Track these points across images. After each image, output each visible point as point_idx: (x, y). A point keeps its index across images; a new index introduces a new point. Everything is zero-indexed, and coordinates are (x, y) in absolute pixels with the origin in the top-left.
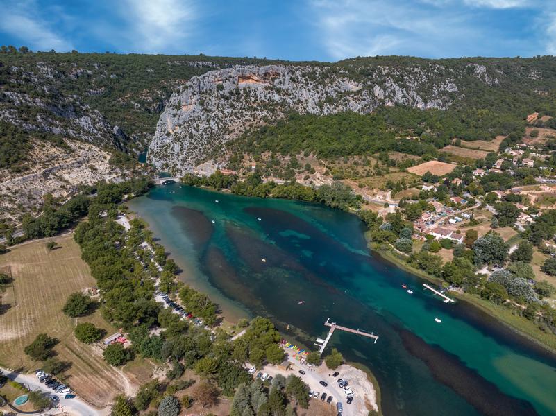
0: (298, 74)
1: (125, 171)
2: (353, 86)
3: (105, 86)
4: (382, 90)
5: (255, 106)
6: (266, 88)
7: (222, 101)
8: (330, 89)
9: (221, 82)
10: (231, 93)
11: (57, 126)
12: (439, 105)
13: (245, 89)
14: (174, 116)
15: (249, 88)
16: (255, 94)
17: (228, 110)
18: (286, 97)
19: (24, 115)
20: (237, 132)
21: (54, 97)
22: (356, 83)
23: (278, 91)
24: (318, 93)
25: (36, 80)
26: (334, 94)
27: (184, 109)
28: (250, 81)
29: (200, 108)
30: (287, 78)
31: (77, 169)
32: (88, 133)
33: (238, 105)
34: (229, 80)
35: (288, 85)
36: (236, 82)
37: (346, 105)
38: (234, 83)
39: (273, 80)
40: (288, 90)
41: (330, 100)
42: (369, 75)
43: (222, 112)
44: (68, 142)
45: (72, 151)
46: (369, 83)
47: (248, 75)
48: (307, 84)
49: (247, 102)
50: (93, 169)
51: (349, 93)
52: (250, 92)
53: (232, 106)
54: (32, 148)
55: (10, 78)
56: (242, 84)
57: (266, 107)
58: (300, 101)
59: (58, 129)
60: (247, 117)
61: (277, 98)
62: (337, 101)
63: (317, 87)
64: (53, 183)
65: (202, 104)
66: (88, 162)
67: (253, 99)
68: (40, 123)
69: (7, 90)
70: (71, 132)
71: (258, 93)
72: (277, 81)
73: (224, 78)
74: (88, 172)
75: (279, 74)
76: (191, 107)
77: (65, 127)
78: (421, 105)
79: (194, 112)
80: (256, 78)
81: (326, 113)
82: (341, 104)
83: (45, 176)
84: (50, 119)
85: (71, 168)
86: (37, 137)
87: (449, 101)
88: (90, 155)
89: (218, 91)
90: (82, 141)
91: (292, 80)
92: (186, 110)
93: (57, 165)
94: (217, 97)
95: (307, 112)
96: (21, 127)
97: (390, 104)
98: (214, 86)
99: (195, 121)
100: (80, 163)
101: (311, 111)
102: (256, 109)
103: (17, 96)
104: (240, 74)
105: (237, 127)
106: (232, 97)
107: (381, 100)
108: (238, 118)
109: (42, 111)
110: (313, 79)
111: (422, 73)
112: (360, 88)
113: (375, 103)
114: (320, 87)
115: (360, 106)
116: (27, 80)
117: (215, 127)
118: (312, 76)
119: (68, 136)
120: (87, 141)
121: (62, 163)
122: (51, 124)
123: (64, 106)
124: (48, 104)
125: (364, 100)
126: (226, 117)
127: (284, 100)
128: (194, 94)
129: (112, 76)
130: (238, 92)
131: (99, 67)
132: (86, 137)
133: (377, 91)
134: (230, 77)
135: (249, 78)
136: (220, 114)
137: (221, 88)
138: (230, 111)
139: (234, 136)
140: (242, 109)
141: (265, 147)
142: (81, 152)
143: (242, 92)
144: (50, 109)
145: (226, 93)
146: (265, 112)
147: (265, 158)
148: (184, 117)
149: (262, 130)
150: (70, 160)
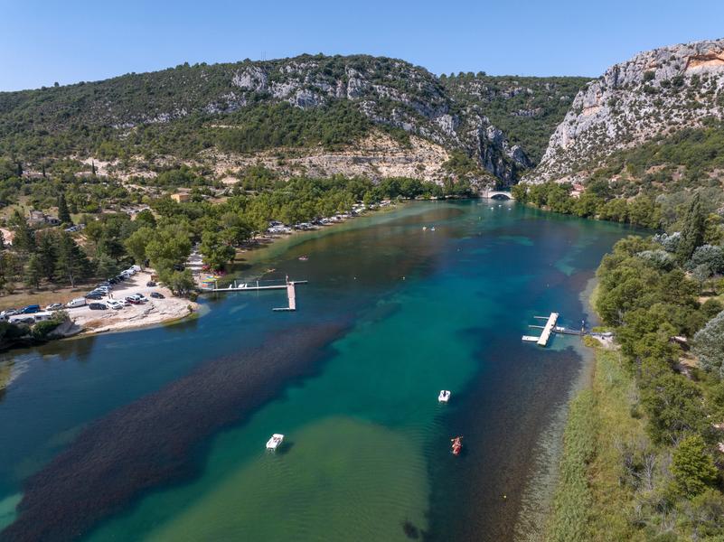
1: (452, 176)
3: (543, 107)
5: (701, 101)
7: (643, 98)
9: (653, 69)
10: (666, 84)
11: (409, 122)
13: (695, 77)
14: (571, 123)
15: (707, 74)
16: (714, 83)
17: (647, 110)
19: (380, 108)
20: (642, 140)
21: (426, 94)
25: (413, 76)
27: (586, 113)
28: (713, 61)
29: (608, 109)
31: (402, 165)
32: (444, 134)
33: (670, 101)
34: (669, 64)
36: (683, 66)
38: (677, 68)
43: (637, 112)
44: (413, 140)
45: (410, 147)
47: (710, 52)
49: (689, 96)
50: (421, 168)
52: (706, 80)
53: (659, 104)
54: (366, 136)
55: (387, 74)
56: (695, 69)
59: (409, 125)
60: (675, 119)
64: (358, 169)
65: (612, 104)
66: (421, 161)
67: (703, 91)
68: (392, 117)
69: (377, 84)
70: (422, 129)
71: (720, 81)
73: (660, 62)
74: (411, 170)
76: (596, 110)
79: (598, 116)
83: (357, 161)
84: (406, 115)
85: (395, 162)
86: (380, 130)
88: (427, 155)
89: (643, 83)
90: (429, 140)
92: (589, 115)
93: (381, 156)
94: (638, 93)
96: (371, 117)
98: (641, 75)
100: (409, 161)
102: (700, 107)
103: (384, 90)
104: (693, 53)
105: (646, 132)
106: (665, 90)
108: (658, 120)
109: (402, 106)
116: (403, 76)
117: (612, 134)
119: (418, 134)
120: (437, 142)
121: (388, 156)
122: (404, 119)
123: (434, 105)
124: (414, 100)
126: (639, 119)
128: (603, 90)
129: (563, 98)
131: (552, 87)
132: (438, 138)
134: (673, 58)
135: (711, 57)
136: (630, 116)
137: (650, 76)
138: (650, 110)
139: (632, 145)
140: (674, 107)
141: (667, 156)
142: (420, 151)
143: (688, 82)
144: (415, 105)
145: (656, 84)
146: (715, 111)
147: (650, 171)
148: (584, 125)
149: (687, 134)
150: (400, 155)
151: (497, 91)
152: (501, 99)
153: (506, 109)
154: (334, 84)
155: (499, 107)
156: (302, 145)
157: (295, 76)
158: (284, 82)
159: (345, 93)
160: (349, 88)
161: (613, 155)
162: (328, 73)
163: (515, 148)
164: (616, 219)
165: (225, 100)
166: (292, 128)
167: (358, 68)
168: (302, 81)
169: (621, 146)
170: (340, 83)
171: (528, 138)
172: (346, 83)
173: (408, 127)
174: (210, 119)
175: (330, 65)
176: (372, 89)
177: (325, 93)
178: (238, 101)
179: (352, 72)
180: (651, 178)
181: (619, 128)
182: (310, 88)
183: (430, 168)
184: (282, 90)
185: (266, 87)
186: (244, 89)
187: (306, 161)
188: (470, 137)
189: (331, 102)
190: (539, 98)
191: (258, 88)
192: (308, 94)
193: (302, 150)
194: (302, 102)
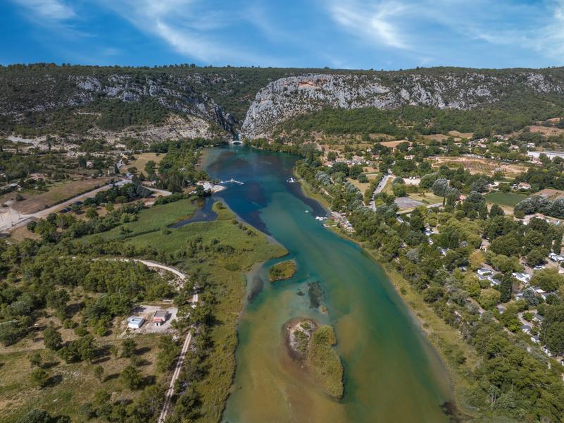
0: (340, 80)
1: (214, 135)
2: (381, 89)
3: (233, 89)
4: (408, 93)
5: (305, 101)
6: (316, 90)
7: (284, 98)
8: (362, 92)
9: (286, 86)
10: (292, 93)
11: (185, 108)
12: (461, 106)
13: (302, 91)
14: (257, 107)
15: (305, 89)
16: (308, 94)
18: (328, 97)
19: (169, 101)
20: (287, 117)
21: (188, 92)
22: (384, 87)
23: (324, 92)
24: (351, 94)
26: (365, 95)
27: (262, 102)
28: (307, 85)
29: (272, 102)
30: (332, 82)
31: (189, 130)
32: (202, 113)
33: (294, 100)
34: (292, 85)
35: (331, 88)
36: (297, 86)
37: (371, 103)
38: (295, 86)
39: (322, 84)
40: (330, 91)
41: (359, 99)
42: (399, 81)
43: (283, 105)
44: (189, 116)
45: (189, 121)
46: (397, 87)
47: (305, 81)
48: (344, 88)
49: (301, 99)
50: (198, 131)
51: (376, 94)
52: (305, 92)
53: (290, 101)
54: (169, 117)
56: (301, 87)
57: (311, 102)
58: (337, 99)
60: (297, 109)
61: (321, 96)
62: (364, 100)
63: (351, 89)
64: (173, 134)
65: (273, 100)
66: (196, 128)
67: (305, 97)
68: (177, 105)
69: (164, 88)
70: (192, 111)
71: (310, 93)
72: (324, 85)
73: (289, 83)
74: (194, 133)
75: (327, 81)
77: (190, 108)
78: (441, 106)
79: (267, 104)
80: (311, 83)
81: (352, 107)
82: (368, 102)
83: (171, 130)
84: (182, 104)
85: (186, 129)
86: (173, 112)
87: (474, 103)
88: (198, 124)
89: (283, 91)
90: (197, 116)
91: (335, 84)
92: (264, 103)
93: (179, 127)
94: (282, 96)
95: (339, 107)
96: (166, 106)
97: (414, 104)
98: (282, 88)
99: (267, 110)
100: (192, 128)
101: (342, 106)
102: (305, 104)
103: (168, 91)
104: (300, 81)
105: (288, 114)
106: (292, 96)
107: (406, 101)
108: (291, 109)
109: (179, 99)
110: (350, 84)
111: (455, 80)
112: (387, 90)
113: (399, 102)
114: (353, 89)
115: (384, 104)
116: (176, 83)
117: (275, 114)
118: (350, 82)
119: (190, 114)
120: (200, 117)
121: (182, 126)
122: (182, 106)
123: (192, 97)
124: (184, 96)
125: (389, 99)
126: (284, 108)
127: (326, 98)
128: (269, 93)
129: (241, 83)
130: (296, 92)
131: (234, 76)
132: (200, 115)
133: (404, 93)
134: (293, 82)
135: (306, 83)
136: (281, 106)
137: (286, 89)
138: (288, 104)
139: (284, 119)
140: (296, 103)
141: (297, 126)
142: (194, 122)
143: (299, 93)
144: (184, 98)
145: (288, 93)
146: (309, 106)
147: (293, 132)
148: (262, 108)
149: (302, 116)
150: (187, 125)
151: (208, 80)
152: (211, 85)
153: (215, 90)
154: (142, 88)
155: (212, 90)
156: (141, 124)
157: (119, 84)
158: (112, 87)
159: (149, 93)
160: (150, 90)
161: (278, 124)
162: (138, 82)
163: (228, 114)
164: (287, 152)
165: (79, 97)
166: (131, 114)
167: (154, 80)
168: (124, 86)
169: (280, 120)
170: (145, 87)
171: (230, 107)
172: (148, 88)
173: (185, 110)
174: (73, 108)
175: (137, 78)
176: (162, 90)
177: (138, 93)
178: (88, 98)
179: (151, 82)
180: (294, 135)
181: (278, 112)
182: (131, 91)
183: (203, 131)
184: (113, 91)
185: (102, 89)
186: (89, 91)
187: (149, 132)
188: (212, 112)
189: (143, 98)
190: (230, 84)
191: (97, 90)
192: (130, 94)
193: (142, 127)
194: (127, 98)
